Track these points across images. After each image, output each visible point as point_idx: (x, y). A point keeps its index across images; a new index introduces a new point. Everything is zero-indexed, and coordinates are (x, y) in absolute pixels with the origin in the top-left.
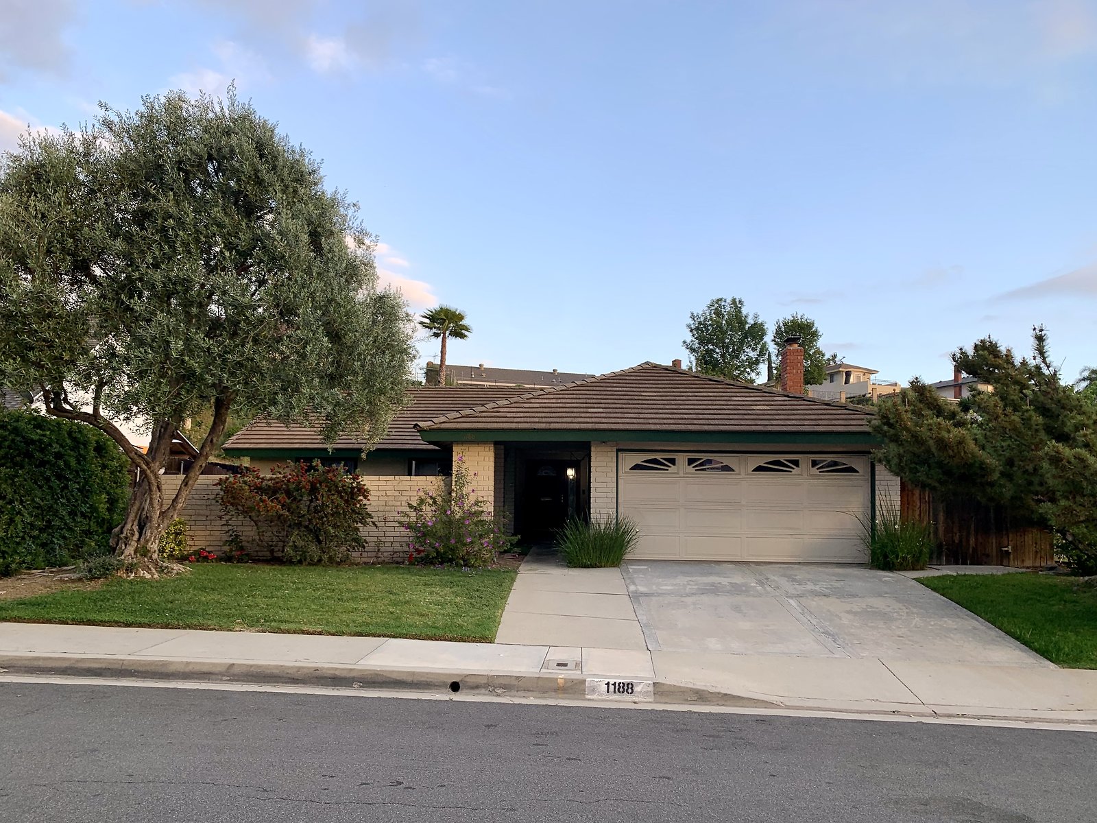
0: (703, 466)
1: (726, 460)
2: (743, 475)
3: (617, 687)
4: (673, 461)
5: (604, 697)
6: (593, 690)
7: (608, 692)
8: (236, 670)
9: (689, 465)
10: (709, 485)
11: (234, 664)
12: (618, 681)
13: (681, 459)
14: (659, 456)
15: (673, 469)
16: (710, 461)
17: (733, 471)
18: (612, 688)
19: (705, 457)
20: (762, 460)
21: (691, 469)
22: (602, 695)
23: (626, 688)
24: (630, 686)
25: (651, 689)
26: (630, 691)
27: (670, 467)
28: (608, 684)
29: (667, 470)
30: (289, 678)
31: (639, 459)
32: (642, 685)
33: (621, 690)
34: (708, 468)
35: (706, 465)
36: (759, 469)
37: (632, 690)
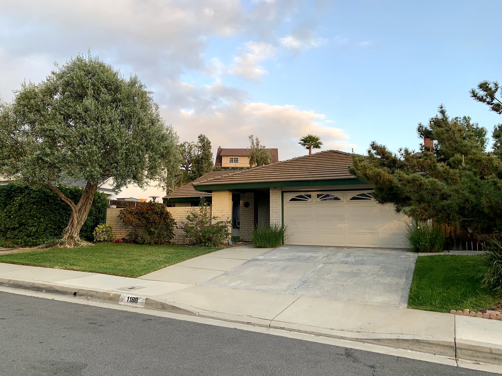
0: (325, 198)
1: (336, 194)
2: (345, 202)
3: (132, 299)
4: (310, 196)
5: (126, 304)
6: (122, 300)
7: (128, 301)
8: (11, 282)
9: (318, 198)
10: (329, 207)
11: (10, 280)
12: (133, 296)
13: (314, 194)
14: (302, 194)
15: (310, 200)
16: (328, 196)
17: (340, 200)
18: (130, 299)
19: (325, 193)
20: (355, 194)
21: (319, 200)
22: (125, 302)
23: (135, 300)
24: (137, 299)
25: (144, 301)
26: (136, 301)
27: (308, 199)
28: (128, 298)
29: (307, 200)
30: (25, 287)
31: (293, 195)
32: (141, 299)
33: (133, 301)
34: (327, 199)
35: (326, 197)
36: (354, 198)
37: (137, 301)
